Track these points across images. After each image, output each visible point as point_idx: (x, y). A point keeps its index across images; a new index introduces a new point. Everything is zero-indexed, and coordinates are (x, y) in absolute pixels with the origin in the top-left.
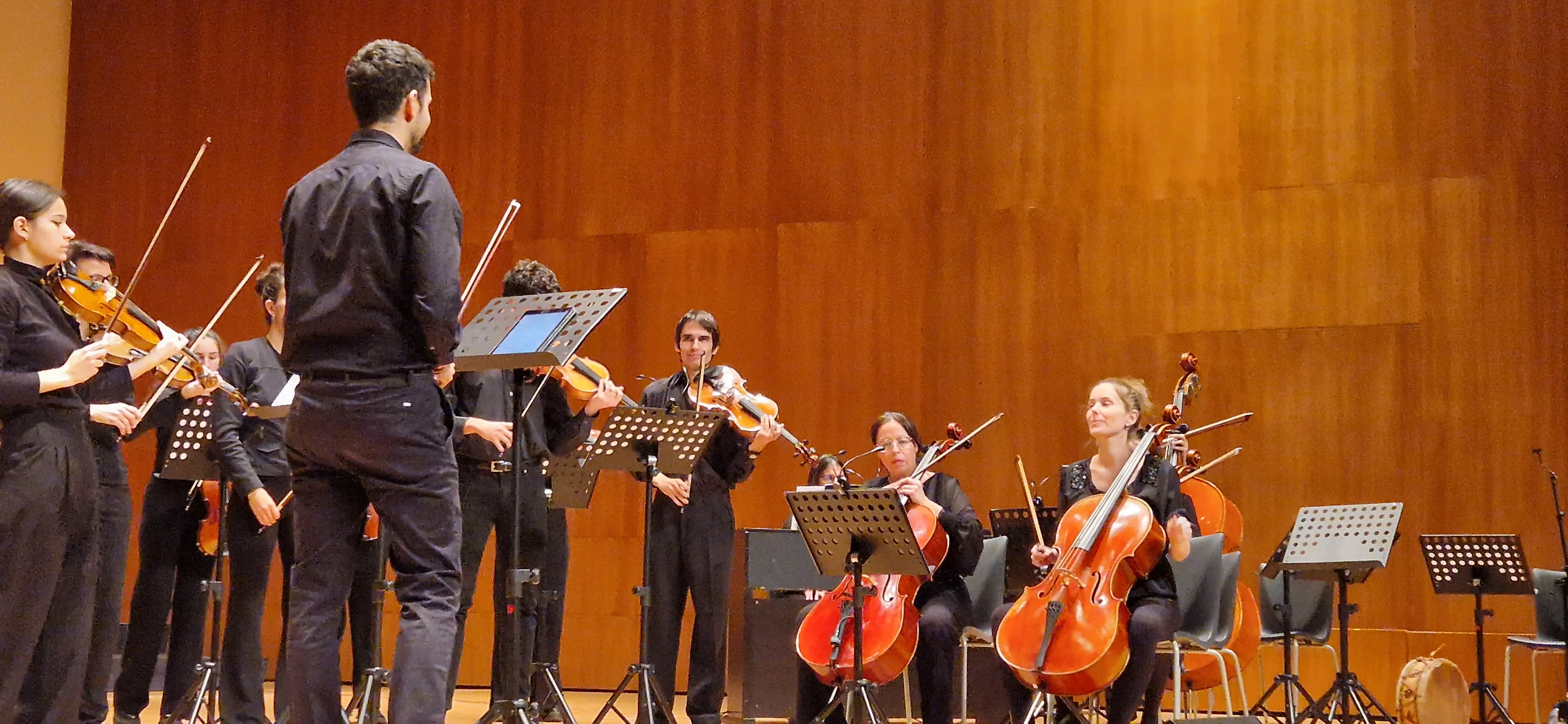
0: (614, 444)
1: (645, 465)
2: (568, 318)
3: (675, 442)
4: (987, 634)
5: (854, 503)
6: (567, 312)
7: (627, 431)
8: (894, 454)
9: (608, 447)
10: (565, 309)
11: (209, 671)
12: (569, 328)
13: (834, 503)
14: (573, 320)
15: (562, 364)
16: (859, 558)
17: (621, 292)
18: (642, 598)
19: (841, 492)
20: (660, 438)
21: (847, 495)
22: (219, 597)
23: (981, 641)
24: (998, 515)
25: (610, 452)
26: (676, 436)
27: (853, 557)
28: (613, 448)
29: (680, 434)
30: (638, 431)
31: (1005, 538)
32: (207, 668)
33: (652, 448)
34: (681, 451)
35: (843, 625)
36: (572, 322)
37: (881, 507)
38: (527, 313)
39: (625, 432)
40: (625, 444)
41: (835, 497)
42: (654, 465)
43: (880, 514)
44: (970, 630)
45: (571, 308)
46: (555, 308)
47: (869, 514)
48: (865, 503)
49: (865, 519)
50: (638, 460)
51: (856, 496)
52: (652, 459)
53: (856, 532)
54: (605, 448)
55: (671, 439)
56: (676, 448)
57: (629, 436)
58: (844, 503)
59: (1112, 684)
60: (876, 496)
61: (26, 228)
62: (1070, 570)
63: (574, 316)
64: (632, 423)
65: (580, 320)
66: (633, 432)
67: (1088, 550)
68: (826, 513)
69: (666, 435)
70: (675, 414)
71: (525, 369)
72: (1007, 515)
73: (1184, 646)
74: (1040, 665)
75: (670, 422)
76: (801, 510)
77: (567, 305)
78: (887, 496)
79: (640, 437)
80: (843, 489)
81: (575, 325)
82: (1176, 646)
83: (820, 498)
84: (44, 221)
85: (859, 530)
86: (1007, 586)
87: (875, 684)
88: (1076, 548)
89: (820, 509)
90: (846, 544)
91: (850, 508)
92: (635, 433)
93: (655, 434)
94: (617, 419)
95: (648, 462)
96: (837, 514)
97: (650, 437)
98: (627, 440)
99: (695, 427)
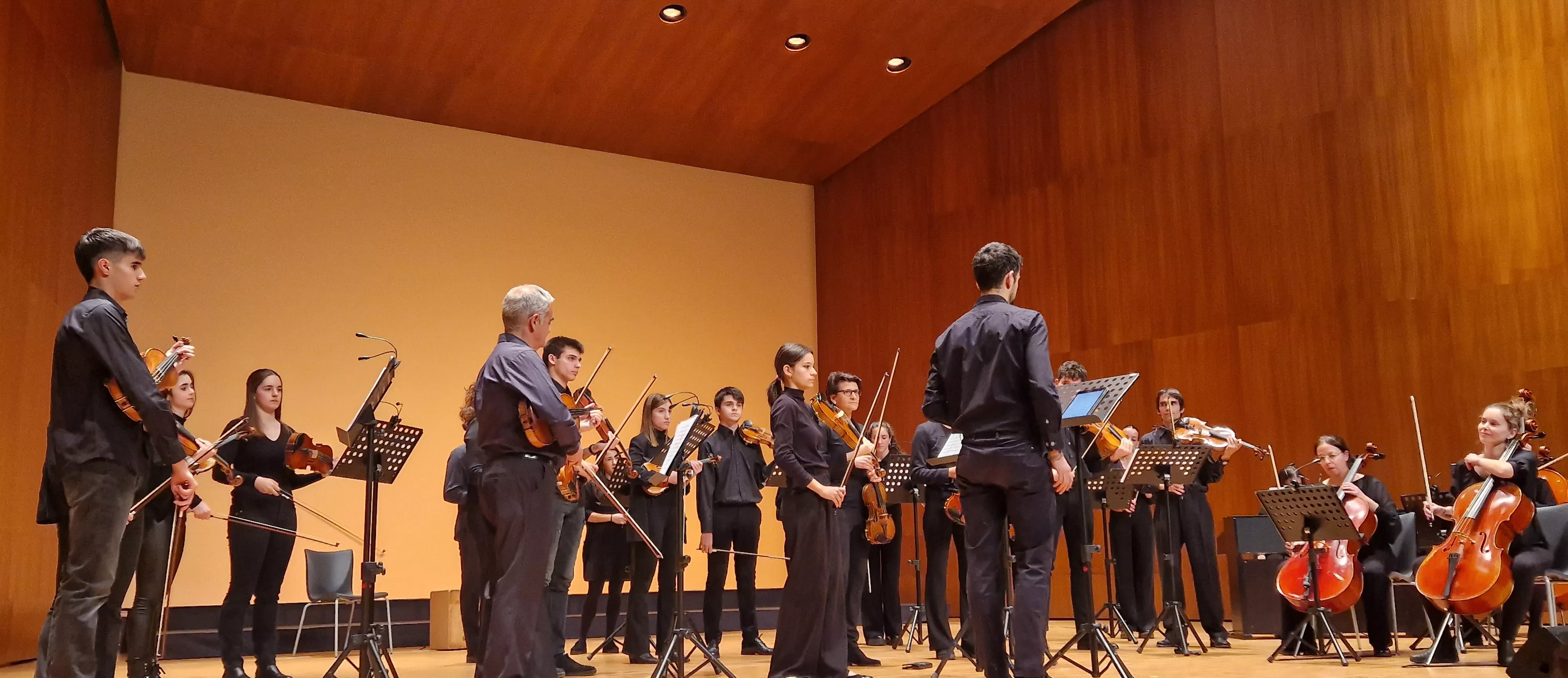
0: (1142, 468)
1: (1162, 480)
2: (1104, 393)
3: (1181, 465)
4: (1407, 576)
5: (1302, 495)
6: (1103, 390)
7: (1150, 459)
8: (1327, 465)
9: (1138, 470)
10: (1102, 389)
11: (917, 611)
12: (1105, 400)
13: (1289, 497)
14: (1108, 394)
15: (1103, 421)
16: (1310, 532)
17: (1135, 375)
19: (1293, 489)
20: (1171, 463)
21: (1298, 491)
23: (1403, 581)
24: (1407, 499)
25: (1140, 473)
26: (1181, 461)
27: (1306, 530)
28: (1141, 471)
29: (1183, 460)
30: (1157, 460)
31: (1413, 513)
33: (1166, 469)
34: (1185, 470)
36: (1107, 396)
37: (1322, 498)
38: (1080, 393)
39: (1148, 461)
40: (1149, 468)
41: (1290, 493)
42: (1169, 479)
43: (1322, 502)
44: (1394, 575)
45: (1105, 388)
46: (1096, 388)
47: (1315, 502)
48: (1310, 495)
49: (1312, 506)
50: (1159, 477)
51: (1304, 492)
52: (1167, 476)
53: (1306, 514)
54: (1136, 471)
55: (1178, 463)
56: (1182, 468)
57: (1151, 463)
58: (1297, 496)
59: (1502, 606)
60: (1318, 490)
61: (791, 371)
62: (1463, 532)
63: (1108, 391)
65: (1111, 394)
66: (1153, 460)
67: (1474, 518)
68: (1286, 504)
69: (1174, 461)
70: (1180, 448)
71: (1081, 426)
72: (1413, 499)
73: (1553, 579)
74: (1448, 594)
75: (1176, 453)
76: (1267, 503)
77: (1103, 386)
78: (1325, 490)
79: (1158, 463)
80: (1295, 487)
81: (1110, 397)
82: (1548, 581)
83: (1280, 494)
84: (799, 367)
85: (1308, 512)
86: (1417, 543)
87: (1330, 610)
88: (1466, 518)
89: (1280, 501)
90: (1300, 522)
91: (1301, 499)
92: (1154, 461)
93: (1168, 461)
94: (1143, 453)
95: (1164, 478)
96: (1293, 504)
97: (1164, 463)
98: (1150, 465)
99: (1193, 455)
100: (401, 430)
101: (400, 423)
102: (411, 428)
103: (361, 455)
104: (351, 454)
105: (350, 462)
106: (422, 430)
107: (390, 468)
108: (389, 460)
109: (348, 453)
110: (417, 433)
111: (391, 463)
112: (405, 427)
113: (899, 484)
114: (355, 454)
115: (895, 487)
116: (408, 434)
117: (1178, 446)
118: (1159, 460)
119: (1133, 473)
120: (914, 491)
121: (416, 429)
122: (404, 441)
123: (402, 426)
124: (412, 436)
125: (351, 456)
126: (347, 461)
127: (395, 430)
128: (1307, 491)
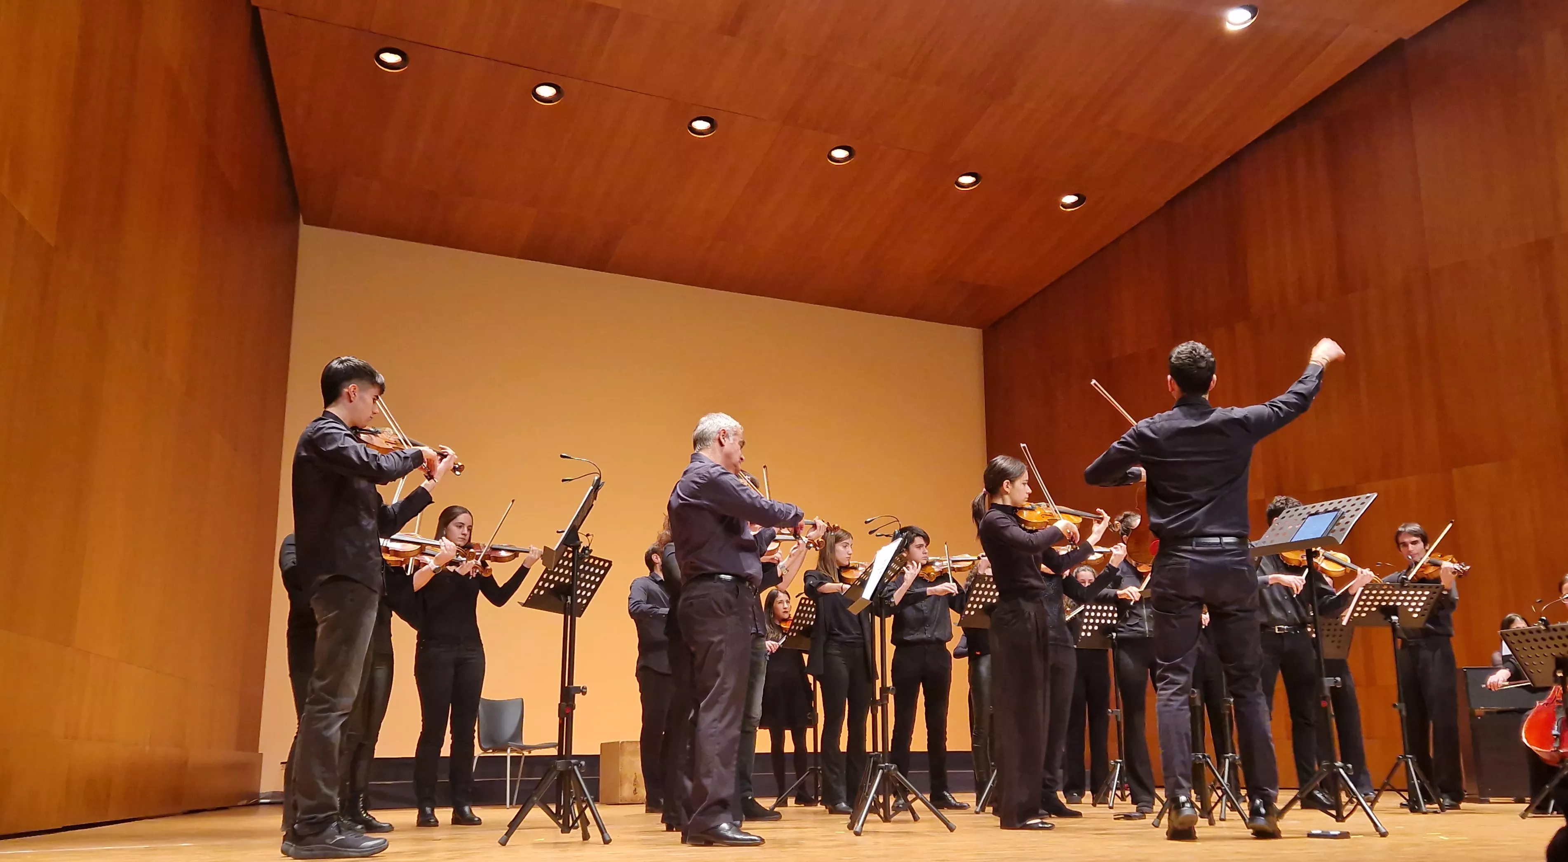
0: (1366, 609)
1: (1390, 622)
2: (1338, 515)
3: (1410, 606)
5: (1553, 635)
6: (1336, 512)
7: (1375, 600)
9: (1362, 611)
10: (1334, 510)
11: (1119, 765)
12: (1341, 521)
13: (1538, 636)
14: (1342, 516)
16: (1563, 674)
17: (1372, 496)
18: (1400, 711)
19: (1543, 627)
20: (1399, 604)
21: (1548, 630)
22: (1119, 720)
25: (1364, 615)
26: (1410, 602)
27: (1559, 673)
28: (1365, 612)
29: (1412, 600)
30: (1383, 600)
32: (1117, 763)
33: (1394, 610)
34: (1414, 612)
35: (1559, 722)
39: (1373, 601)
40: (1374, 609)
41: (1539, 633)
42: (1396, 621)
45: (1339, 510)
46: (1328, 510)
48: (1562, 634)
49: (1564, 645)
50: (1385, 619)
51: (1555, 630)
52: (1394, 618)
53: (1558, 655)
54: (1360, 612)
55: (1406, 604)
56: (1411, 610)
57: (1376, 603)
58: (1546, 635)
61: (1009, 486)
63: (1343, 513)
64: (1378, 594)
65: (1348, 515)
66: (1378, 601)
68: (1535, 645)
69: (1402, 601)
70: (1408, 586)
71: (1313, 550)
75: (1404, 592)
77: (1336, 507)
79: (1384, 604)
81: (1345, 519)
84: (1018, 483)
85: (1560, 653)
89: (1527, 641)
90: (1552, 666)
91: (1552, 638)
92: (1380, 601)
93: (1395, 601)
94: (1367, 592)
95: (1391, 619)
96: (1542, 644)
97: (1391, 604)
98: (1375, 606)
99: (1423, 595)
100: (591, 561)
101: (591, 554)
102: (600, 560)
103: (552, 586)
104: (543, 584)
105: (542, 593)
106: (611, 562)
107: (579, 600)
108: (579, 592)
109: (540, 584)
110: (607, 565)
111: (580, 595)
112: (595, 558)
113: (1096, 628)
114: (546, 585)
115: (1092, 631)
116: (597, 566)
117: (1406, 585)
118: (1385, 601)
119: (1356, 615)
120: (1113, 636)
121: (605, 561)
122: (593, 574)
123: (592, 557)
124: (602, 568)
125: (542, 587)
126: (539, 592)
127: (586, 560)
128: (1559, 630)
